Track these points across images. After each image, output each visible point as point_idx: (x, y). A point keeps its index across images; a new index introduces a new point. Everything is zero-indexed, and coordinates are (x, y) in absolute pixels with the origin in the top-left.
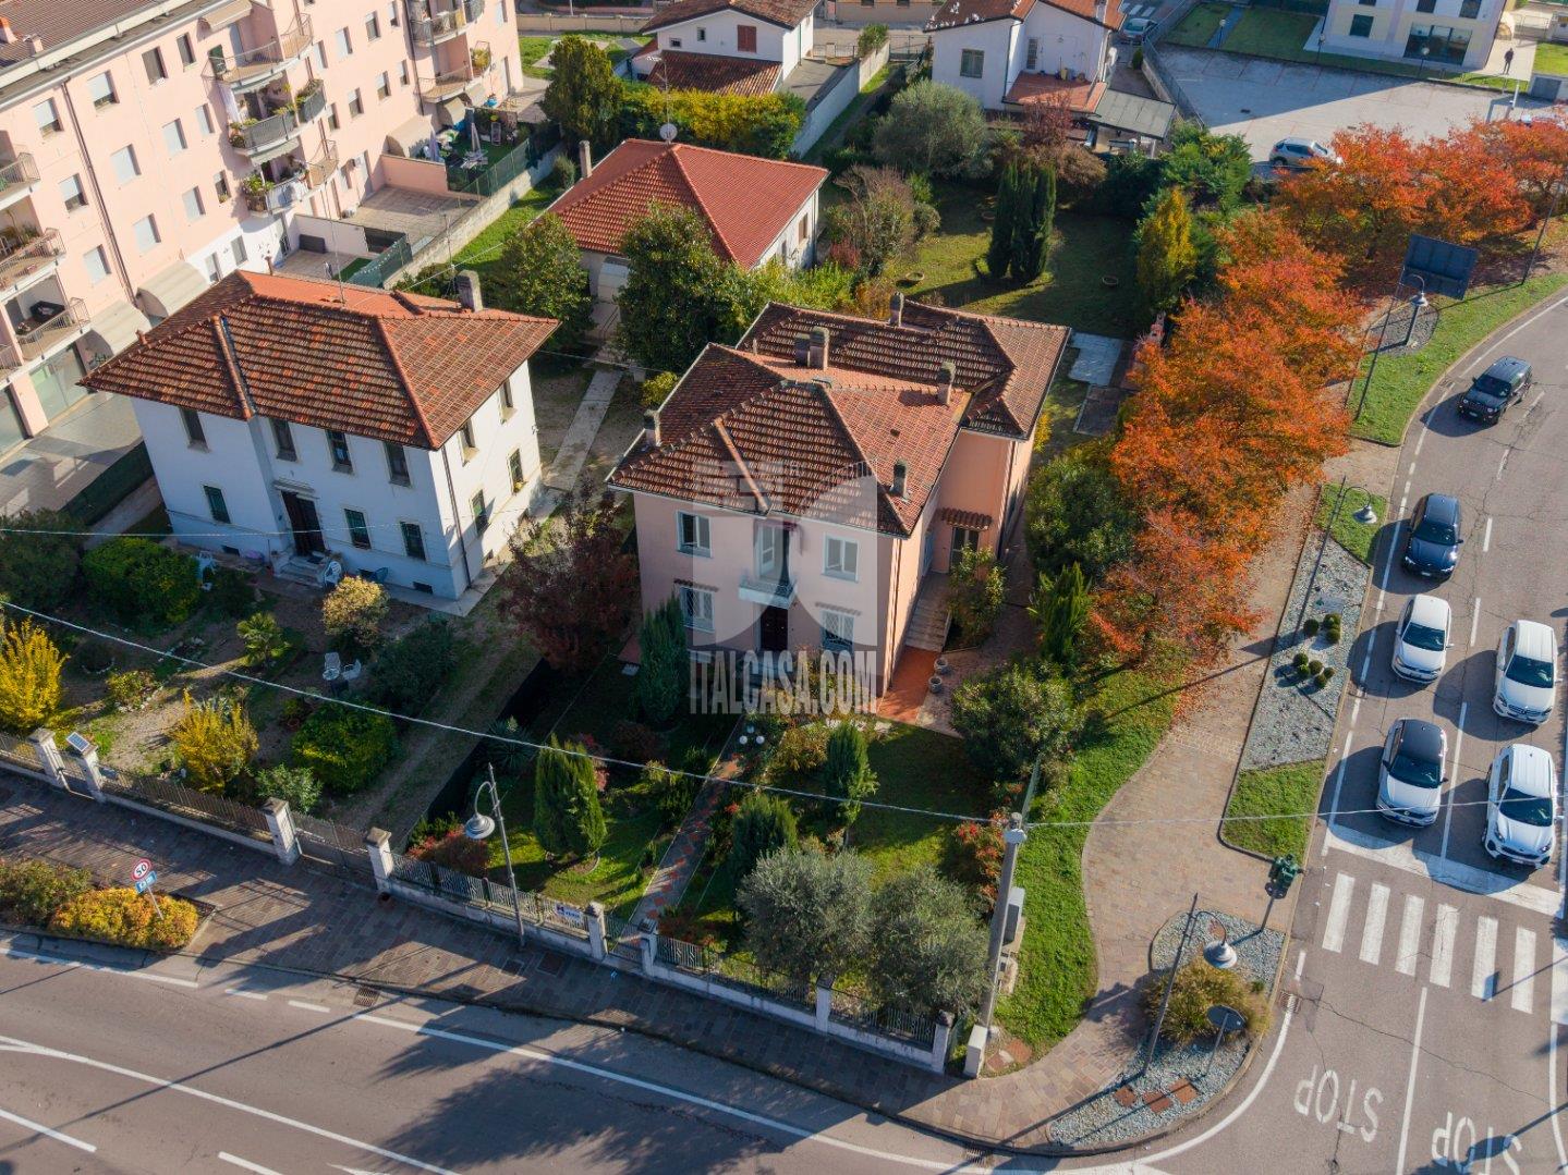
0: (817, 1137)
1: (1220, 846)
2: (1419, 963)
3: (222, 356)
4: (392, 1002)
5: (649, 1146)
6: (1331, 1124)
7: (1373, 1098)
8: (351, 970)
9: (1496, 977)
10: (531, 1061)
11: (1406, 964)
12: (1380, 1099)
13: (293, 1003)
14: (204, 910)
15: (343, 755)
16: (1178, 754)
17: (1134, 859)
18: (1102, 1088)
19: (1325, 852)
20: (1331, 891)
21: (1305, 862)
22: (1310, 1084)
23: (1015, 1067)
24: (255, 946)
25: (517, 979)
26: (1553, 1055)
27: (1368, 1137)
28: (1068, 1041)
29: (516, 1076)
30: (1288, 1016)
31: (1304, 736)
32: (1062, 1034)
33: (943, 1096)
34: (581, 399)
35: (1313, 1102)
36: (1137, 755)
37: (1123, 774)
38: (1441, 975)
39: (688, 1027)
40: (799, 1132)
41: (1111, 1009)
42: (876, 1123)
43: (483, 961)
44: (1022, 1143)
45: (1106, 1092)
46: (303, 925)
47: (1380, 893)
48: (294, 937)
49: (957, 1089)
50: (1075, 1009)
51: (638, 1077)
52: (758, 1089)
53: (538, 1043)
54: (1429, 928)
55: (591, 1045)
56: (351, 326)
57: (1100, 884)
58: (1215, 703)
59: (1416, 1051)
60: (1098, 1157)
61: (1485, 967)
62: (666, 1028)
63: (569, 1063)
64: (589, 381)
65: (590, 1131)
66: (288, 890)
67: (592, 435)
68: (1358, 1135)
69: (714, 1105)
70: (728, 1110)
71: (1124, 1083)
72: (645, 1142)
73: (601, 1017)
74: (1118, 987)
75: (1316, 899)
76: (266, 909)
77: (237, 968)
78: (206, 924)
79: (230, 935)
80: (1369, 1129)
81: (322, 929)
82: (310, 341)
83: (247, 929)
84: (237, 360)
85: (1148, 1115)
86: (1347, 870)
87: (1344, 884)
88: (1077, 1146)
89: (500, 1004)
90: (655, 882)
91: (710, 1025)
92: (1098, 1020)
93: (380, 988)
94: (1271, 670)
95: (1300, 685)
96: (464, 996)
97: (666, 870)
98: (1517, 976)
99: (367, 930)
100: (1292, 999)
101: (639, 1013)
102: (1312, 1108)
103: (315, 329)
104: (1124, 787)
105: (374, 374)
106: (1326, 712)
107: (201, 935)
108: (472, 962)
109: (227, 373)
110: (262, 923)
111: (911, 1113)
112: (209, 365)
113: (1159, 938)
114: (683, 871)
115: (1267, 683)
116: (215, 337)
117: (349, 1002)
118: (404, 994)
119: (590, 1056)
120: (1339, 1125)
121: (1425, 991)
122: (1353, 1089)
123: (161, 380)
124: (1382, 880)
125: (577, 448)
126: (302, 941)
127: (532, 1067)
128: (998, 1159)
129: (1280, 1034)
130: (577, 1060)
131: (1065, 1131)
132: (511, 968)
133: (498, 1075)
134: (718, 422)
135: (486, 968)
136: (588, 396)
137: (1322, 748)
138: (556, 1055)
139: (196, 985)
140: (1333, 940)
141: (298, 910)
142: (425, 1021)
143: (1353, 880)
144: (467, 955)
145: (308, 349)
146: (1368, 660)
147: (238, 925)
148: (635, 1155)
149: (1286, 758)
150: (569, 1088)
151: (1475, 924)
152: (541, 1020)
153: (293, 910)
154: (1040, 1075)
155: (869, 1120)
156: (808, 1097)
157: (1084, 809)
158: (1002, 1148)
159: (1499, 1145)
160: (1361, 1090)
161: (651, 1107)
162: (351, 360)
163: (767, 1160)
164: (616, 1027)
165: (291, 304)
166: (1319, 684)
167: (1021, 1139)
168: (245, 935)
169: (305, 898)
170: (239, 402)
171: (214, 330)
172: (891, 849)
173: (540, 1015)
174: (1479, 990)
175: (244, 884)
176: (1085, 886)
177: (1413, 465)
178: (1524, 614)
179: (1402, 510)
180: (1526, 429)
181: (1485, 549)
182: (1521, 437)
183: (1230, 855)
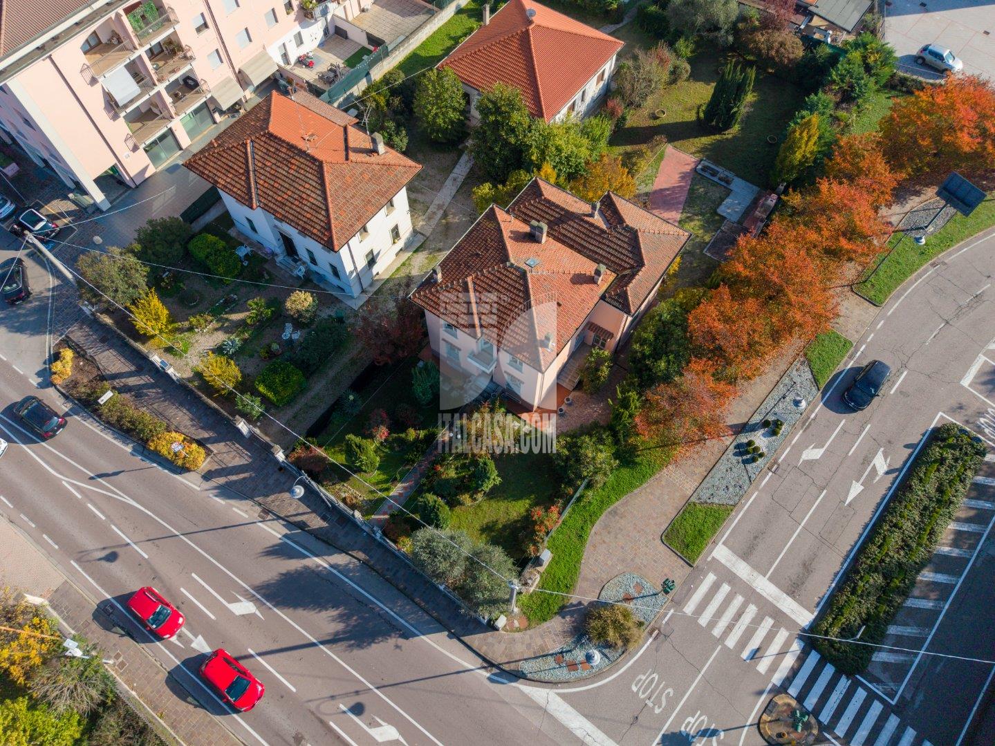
0: (423, 637)
1: (660, 542)
2: (724, 632)
3: (247, 166)
4: (273, 520)
5: (356, 620)
6: (644, 700)
7: (669, 693)
8: (260, 499)
9: (758, 650)
10: (321, 565)
11: (717, 632)
12: (671, 695)
13: (234, 509)
14: (209, 452)
15: (275, 394)
16: (663, 483)
17: (616, 538)
18: (551, 652)
19: (709, 559)
20: (702, 581)
21: (696, 562)
22: (644, 678)
23: (519, 630)
24: (226, 476)
25: (325, 524)
26: (764, 696)
27: (657, 711)
28: (545, 625)
29: (313, 571)
30: (651, 640)
31: (731, 489)
32: (545, 620)
33: (482, 635)
34: (451, 172)
35: (641, 686)
36: (643, 478)
37: (632, 486)
38: (731, 642)
39: (388, 570)
40: (417, 632)
41: (571, 613)
42: (451, 638)
43: (314, 511)
44: (506, 667)
45: (552, 655)
46: (246, 471)
47: (725, 589)
48: (242, 476)
49: (489, 634)
50: (556, 609)
51: (361, 587)
52: (408, 607)
53: (326, 557)
54: (739, 615)
55: (347, 565)
56: (310, 164)
57: (595, 546)
58: (696, 456)
59: (700, 676)
60: (537, 683)
61: (754, 643)
62: (379, 567)
63: (335, 571)
64: (459, 159)
65: (335, 606)
66: (244, 451)
67: (449, 200)
68: (653, 709)
69: (387, 609)
70: (392, 613)
71: (562, 653)
72: (354, 618)
73: (354, 553)
74: (580, 603)
75: (693, 583)
76: (233, 458)
77: (216, 485)
78: (209, 459)
79: (217, 467)
80: (659, 707)
81: (254, 475)
82: (290, 168)
83: (224, 466)
84: (255, 171)
85: (565, 670)
86: (716, 572)
87: (711, 578)
88: (529, 676)
89: (317, 534)
90: (397, 489)
91: (397, 571)
92: (564, 618)
93: (270, 512)
94: (735, 443)
95: (745, 457)
96: (302, 526)
97: (404, 485)
98: (767, 653)
99: (271, 481)
100: (656, 632)
101: (371, 557)
102: (639, 690)
103: (293, 161)
104: (629, 494)
105: (315, 198)
106: (750, 477)
107: (204, 464)
108: (309, 510)
109: (248, 178)
110: (230, 465)
111: (465, 639)
112: (241, 171)
113: (609, 584)
114: (410, 487)
115: (727, 452)
116: (246, 153)
117: (256, 515)
118: (279, 518)
119: (344, 570)
120: (647, 701)
121: (720, 647)
122: (661, 686)
123: (219, 174)
124: (729, 583)
125: (440, 207)
126: (244, 479)
127: (320, 568)
128: (495, 670)
129: (643, 648)
130: (339, 571)
131: (526, 667)
132: (324, 518)
133: (306, 568)
134: (469, 279)
135: (314, 515)
136: (455, 170)
138: (332, 566)
139: (198, 489)
140: (689, 608)
141: (246, 462)
142: (284, 533)
143: (715, 578)
144: (308, 506)
145: (288, 173)
147: (221, 463)
148: (349, 622)
149: (716, 500)
150: (332, 583)
151: (762, 619)
152: (330, 547)
153: (243, 462)
154: (528, 637)
155: (448, 636)
156: (427, 617)
157: (603, 503)
158: (497, 666)
159: (714, 733)
160: (666, 687)
161: (362, 603)
162: (307, 186)
163: (401, 641)
164: (359, 560)
165: (284, 141)
166: (754, 460)
167: (507, 666)
168: (223, 469)
169: (250, 457)
170: (251, 198)
171: (246, 149)
172: (506, 501)
173: (330, 545)
174: (745, 654)
175: (228, 443)
176: (587, 546)
177: (882, 322)
178: (889, 442)
179: (859, 353)
180: (964, 310)
181: (892, 392)
182: (957, 316)
183: (662, 548)
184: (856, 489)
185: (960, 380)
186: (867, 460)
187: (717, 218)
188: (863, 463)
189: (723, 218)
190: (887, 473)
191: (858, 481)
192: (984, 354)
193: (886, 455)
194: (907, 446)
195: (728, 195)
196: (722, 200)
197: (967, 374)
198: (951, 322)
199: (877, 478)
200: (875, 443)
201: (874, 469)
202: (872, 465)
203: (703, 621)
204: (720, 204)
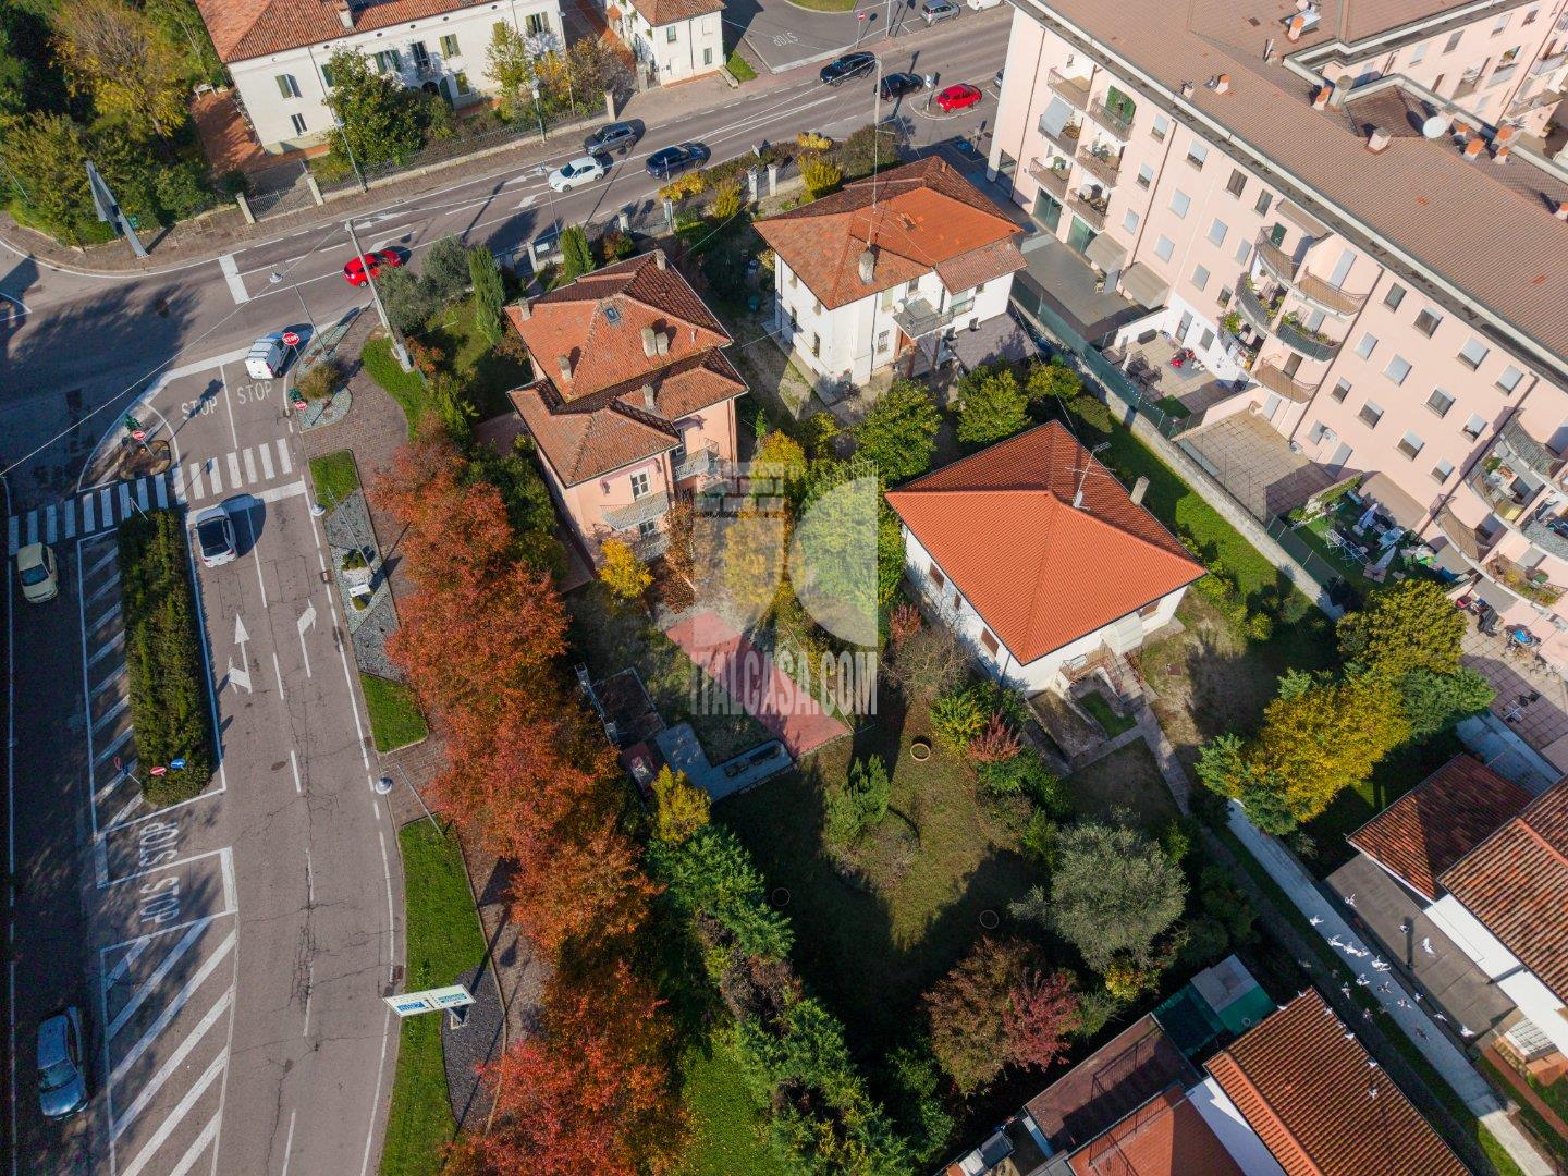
1: (348, 447)
2: (242, 456)
6: (254, 384)
7: (243, 401)
9: (208, 471)
11: (248, 453)
12: (240, 402)
19: (303, 478)
23: (373, 333)
26: (178, 459)
28: (360, 349)
30: (286, 408)
31: (340, 524)
32: (364, 350)
38: (232, 458)
41: (353, 367)
47: (270, 474)
50: (366, 360)
54: (243, 473)
59: (232, 425)
61: (215, 474)
68: (244, 388)
75: (296, 455)
86: (289, 476)
87: (287, 468)
94: (376, 551)
100: (288, 414)
102: (263, 385)
106: (335, 546)
115: (375, 543)
120: (252, 386)
121: (236, 448)
122: (251, 399)
124: (271, 480)
137: (328, 524)
140: (282, 444)
143: (285, 471)
146: (331, 601)
149: (342, 507)
151: (224, 487)
154: (363, 336)
159: (192, 415)
160: (248, 401)
174: (215, 461)
177: (378, 816)
178: (249, 705)
179: (365, 755)
180: (305, 950)
181: (293, 754)
182: (305, 931)
183: (341, 447)
184: (241, 635)
185: (235, 851)
186: (255, 666)
187: (678, 718)
188: (255, 661)
189: (671, 724)
190: (226, 679)
191: (246, 643)
192: (233, 915)
193: (242, 690)
194: (230, 720)
195: (708, 755)
196: (704, 744)
197: (232, 868)
198: (305, 912)
199: (230, 663)
200: (262, 690)
201: (240, 666)
202: (246, 668)
203: (264, 449)
204: (697, 734)
